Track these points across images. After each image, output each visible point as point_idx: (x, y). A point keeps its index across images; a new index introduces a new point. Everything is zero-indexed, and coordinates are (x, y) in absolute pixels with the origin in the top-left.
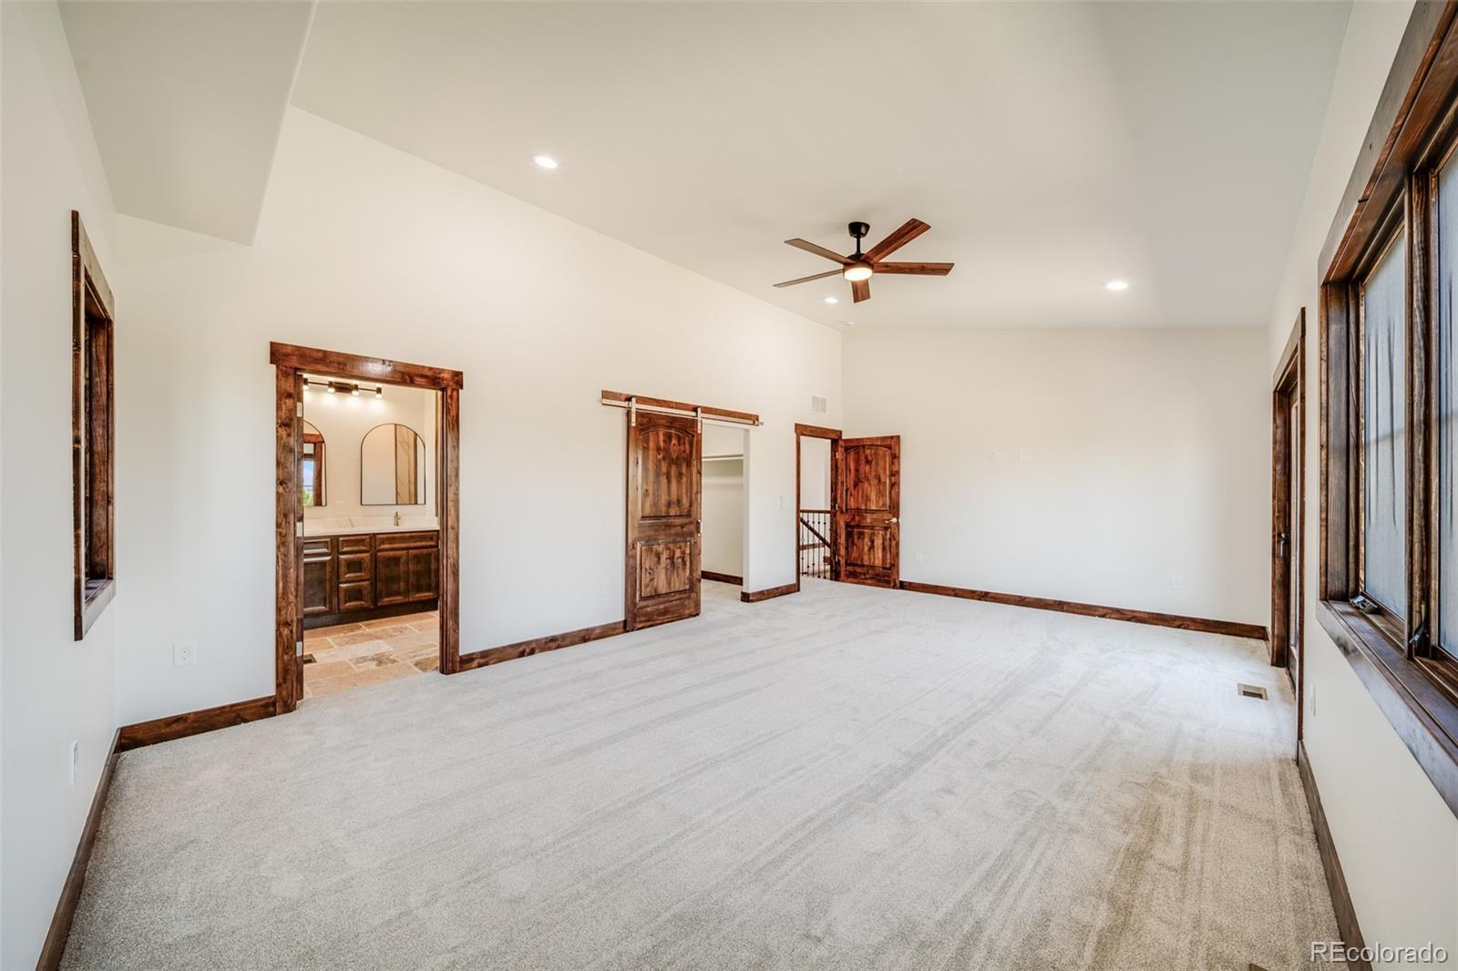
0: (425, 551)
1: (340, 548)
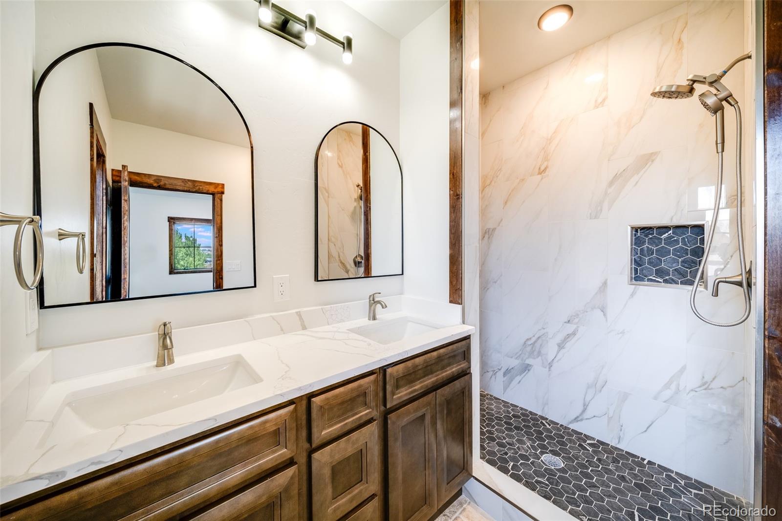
0: (457, 384)
1: (316, 431)
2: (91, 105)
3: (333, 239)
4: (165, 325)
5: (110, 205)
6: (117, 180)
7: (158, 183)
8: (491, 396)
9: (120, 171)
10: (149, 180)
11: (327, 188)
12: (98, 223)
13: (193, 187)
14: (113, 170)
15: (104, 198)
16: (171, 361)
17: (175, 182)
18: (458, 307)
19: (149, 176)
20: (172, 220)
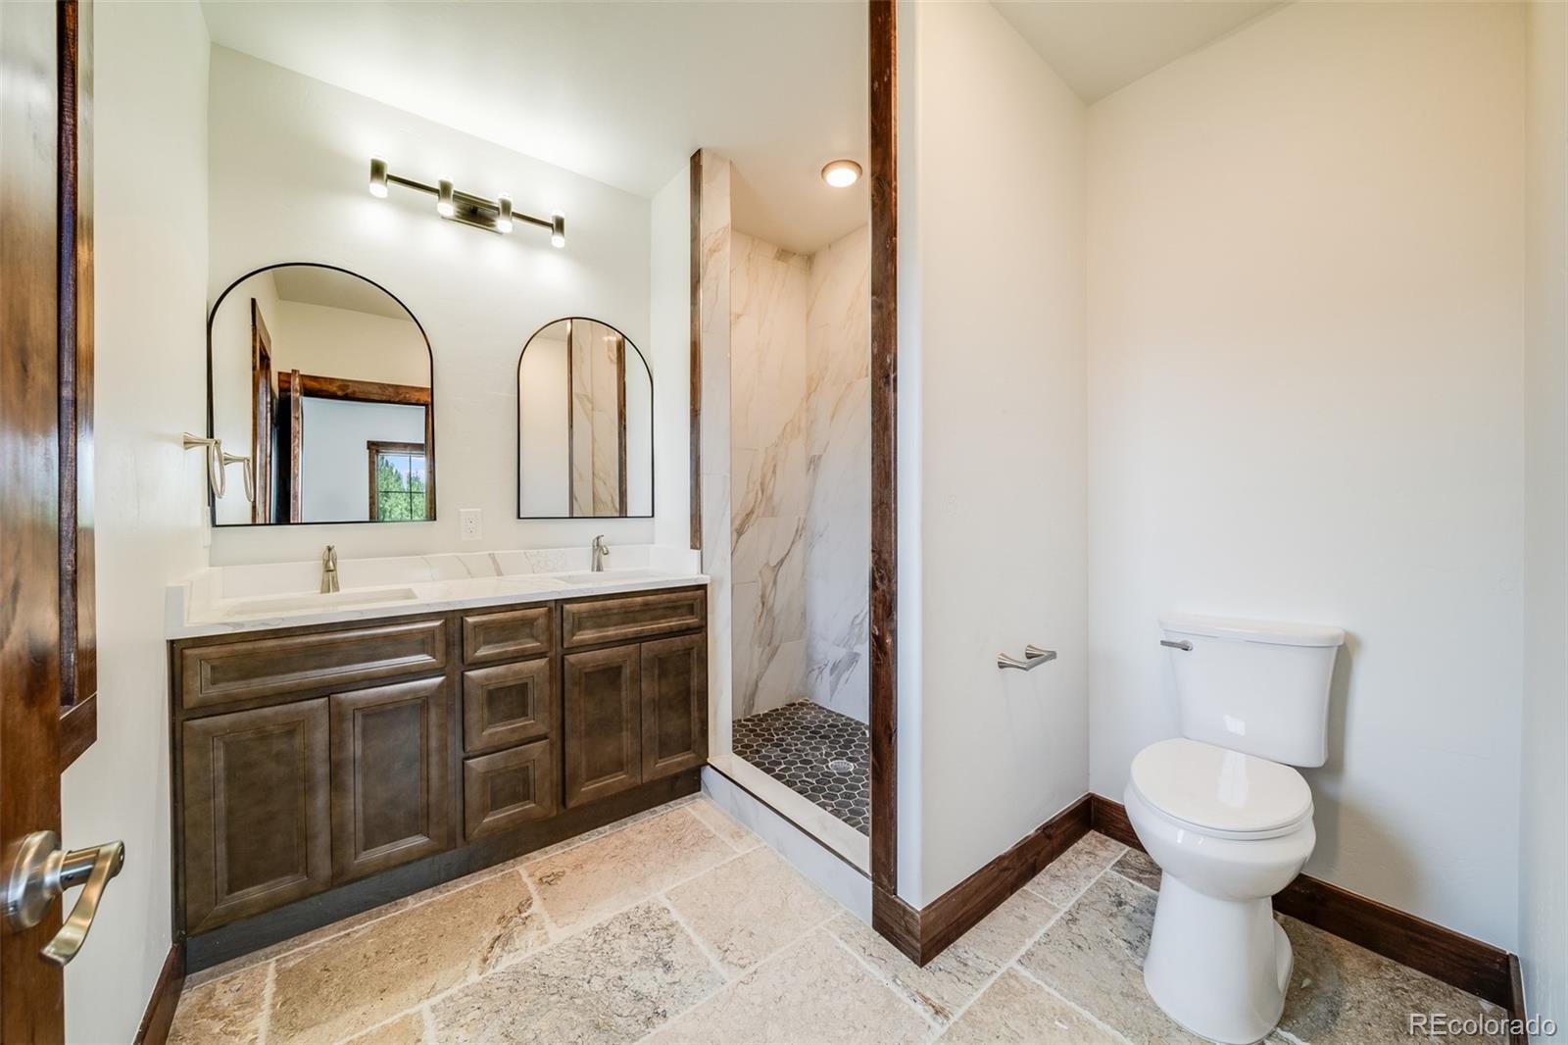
0: (677, 642)
1: (469, 650)
2: (253, 301)
3: (601, 474)
4: (330, 549)
5: (276, 426)
6: (285, 390)
7: (343, 390)
8: (816, 705)
9: (289, 375)
10: (331, 387)
11: (590, 396)
12: (261, 450)
13: (394, 395)
14: (280, 373)
15: (269, 415)
16: (337, 589)
17: (370, 389)
18: (696, 553)
19: (332, 380)
20: (375, 447)
